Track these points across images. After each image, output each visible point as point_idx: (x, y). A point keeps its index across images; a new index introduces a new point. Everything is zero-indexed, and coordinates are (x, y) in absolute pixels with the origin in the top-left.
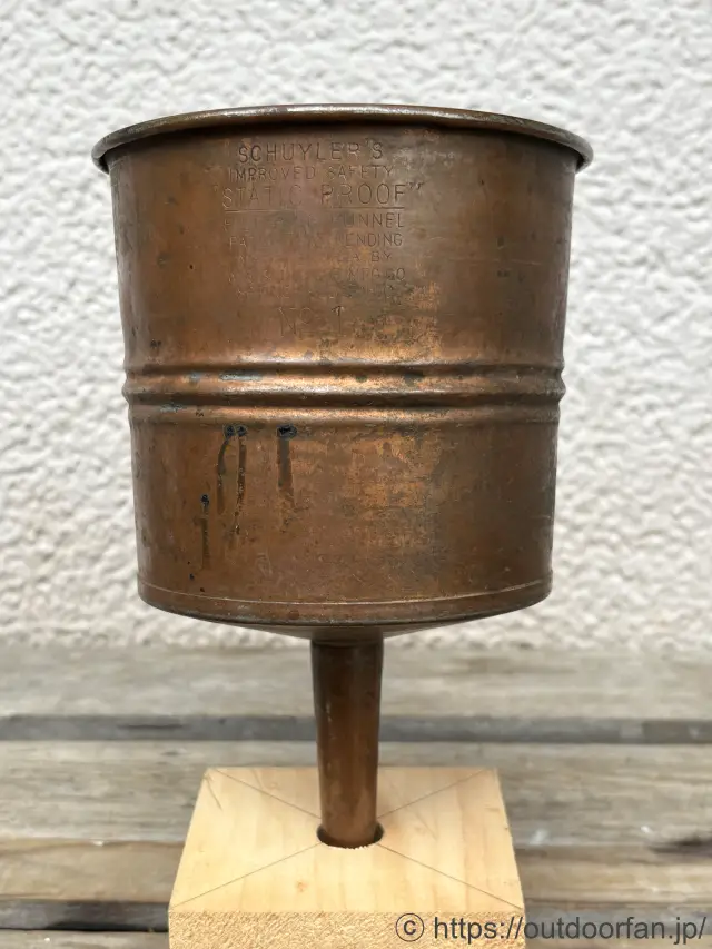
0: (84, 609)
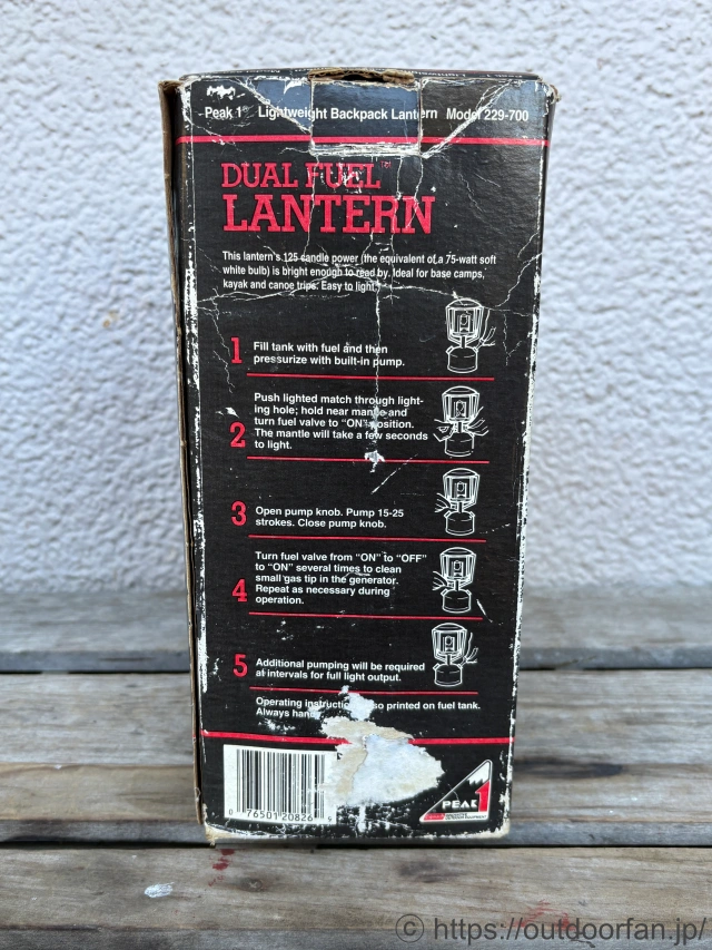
0: (85, 561)
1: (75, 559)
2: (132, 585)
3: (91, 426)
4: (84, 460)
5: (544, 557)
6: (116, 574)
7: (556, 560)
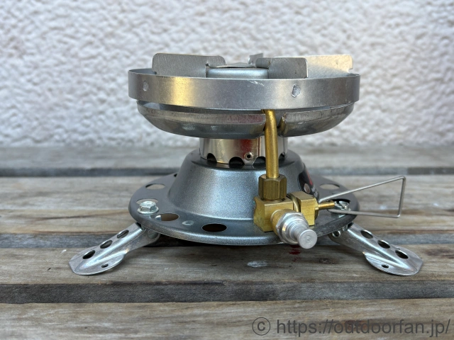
1: (114, 126)
2: (152, 144)
3: (130, 36)
4: (124, 59)
5: (415, 127)
6: (141, 137)
7: (423, 130)
